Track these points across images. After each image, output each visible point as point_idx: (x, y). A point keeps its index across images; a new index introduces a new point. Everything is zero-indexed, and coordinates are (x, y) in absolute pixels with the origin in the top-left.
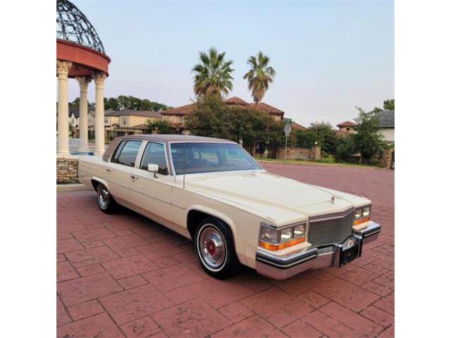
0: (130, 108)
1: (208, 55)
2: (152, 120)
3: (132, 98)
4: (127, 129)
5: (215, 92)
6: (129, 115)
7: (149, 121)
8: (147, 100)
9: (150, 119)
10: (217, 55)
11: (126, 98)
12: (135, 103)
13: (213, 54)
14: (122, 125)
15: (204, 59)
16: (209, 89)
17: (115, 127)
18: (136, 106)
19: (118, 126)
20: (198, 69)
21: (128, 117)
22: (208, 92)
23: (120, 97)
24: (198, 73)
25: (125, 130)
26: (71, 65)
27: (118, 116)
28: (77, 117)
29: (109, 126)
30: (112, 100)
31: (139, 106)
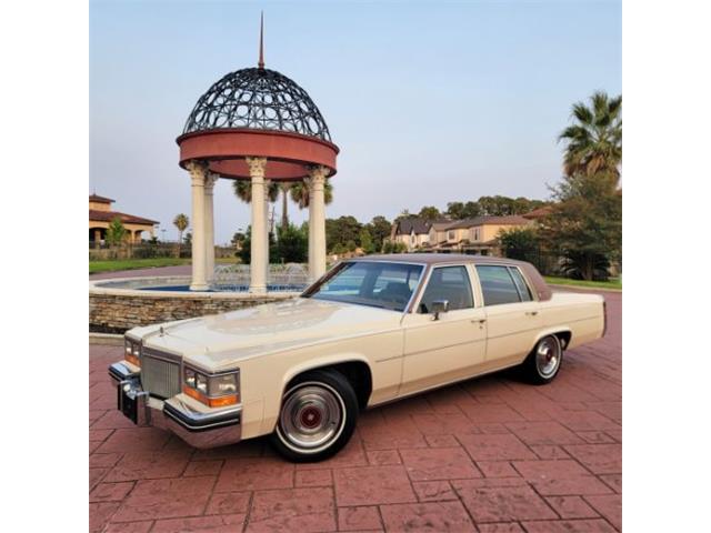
0: (497, 215)
1: (589, 106)
2: (507, 229)
3: (499, 198)
4: (479, 245)
5: (602, 168)
6: (482, 225)
7: (502, 231)
8: (523, 199)
9: (503, 227)
10: (608, 102)
11: (489, 199)
12: (505, 206)
13: (599, 102)
14: (472, 241)
15: (582, 114)
16: (591, 164)
17: (463, 244)
18: (505, 210)
19: (467, 242)
20: (570, 133)
22: (588, 169)
23: (482, 199)
24: (569, 141)
25: (477, 248)
27: (468, 228)
28: (417, 234)
29: (456, 244)
30: (470, 204)
31: (510, 208)
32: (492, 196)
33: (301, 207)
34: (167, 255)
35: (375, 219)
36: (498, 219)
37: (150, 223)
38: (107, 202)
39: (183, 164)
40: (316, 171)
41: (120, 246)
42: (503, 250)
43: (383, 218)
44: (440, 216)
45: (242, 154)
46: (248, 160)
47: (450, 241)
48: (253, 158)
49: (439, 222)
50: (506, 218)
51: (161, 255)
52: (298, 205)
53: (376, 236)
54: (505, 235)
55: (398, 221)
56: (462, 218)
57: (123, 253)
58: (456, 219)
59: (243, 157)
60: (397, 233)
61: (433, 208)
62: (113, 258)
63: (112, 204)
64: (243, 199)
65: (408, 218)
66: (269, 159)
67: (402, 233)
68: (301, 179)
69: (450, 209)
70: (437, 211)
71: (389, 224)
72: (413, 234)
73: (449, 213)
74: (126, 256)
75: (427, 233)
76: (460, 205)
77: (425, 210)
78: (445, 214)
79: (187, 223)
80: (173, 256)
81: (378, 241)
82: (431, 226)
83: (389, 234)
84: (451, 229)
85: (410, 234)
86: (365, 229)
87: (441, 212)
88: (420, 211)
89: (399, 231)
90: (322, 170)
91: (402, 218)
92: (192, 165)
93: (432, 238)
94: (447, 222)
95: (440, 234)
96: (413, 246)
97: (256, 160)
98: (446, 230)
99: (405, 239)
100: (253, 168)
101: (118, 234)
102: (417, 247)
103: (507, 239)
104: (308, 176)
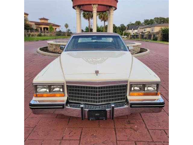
0: (159, 23)
3: (161, 18)
6: (155, 26)
9: (162, 27)
12: (162, 20)
14: (151, 32)
17: (148, 33)
19: (149, 32)
21: (154, 28)
23: (155, 18)
25: (152, 34)
26: (97, 5)
27: (150, 28)
28: (134, 30)
29: (146, 33)
30: (151, 20)
31: (164, 21)
32: (159, 17)
33: (101, 21)
34: (64, 35)
35: (121, 25)
36: (160, 25)
37: (58, 26)
38: (47, 20)
39: (74, 7)
40: (111, 9)
41: (52, 32)
42: (162, 34)
43: (123, 25)
44: (141, 24)
45: (90, 3)
46: (92, 5)
47: (144, 32)
48: (94, 4)
49: (141, 26)
50: (162, 24)
51: (63, 35)
52: (100, 20)
53: (121, 30)
54: (162, 30)
55: (128, 26)
56: (148, 24)
57: (53, 34)
58: (146, 25)
59: (91, 5)
60: (127, 29)
61: (139, 21)
62: (51, 36)
63: (48, 20)
64: (85, 18)
65: (131, 25)
66: (99, 5)
67: (129, 29)
68: (105, 11)
69: (145, 21)
70: (140, 22)
71: (125, 26)
72: (133, 29)
73: (144, 23)
74: (54, 35)
75: (137, 29)
76: (148, 20)
77: (137, 22)
78: (143, 23)
79: (68, 26)
80: (65, 36)
81: (122, 32)
82: (138, 27)
83: (125, 30)
84: (144, 28)
85: (132, 30)
86: (118, 28)
87: (141, 22)
88: (135, 22)
89: (128, 29)
90: (113, 8)
91: (129, 25)
92: (76, 7)
93: (138, 31)
94: (143, 26)
95: (141, 30)
96: (133, 33)
97: (95, 5)
98: (143, 28)
99: (130, 31)
100: (94, 8)
101: (52, 29)
102: (134, 34)
103: (163, 31)
104: (108, 10)
